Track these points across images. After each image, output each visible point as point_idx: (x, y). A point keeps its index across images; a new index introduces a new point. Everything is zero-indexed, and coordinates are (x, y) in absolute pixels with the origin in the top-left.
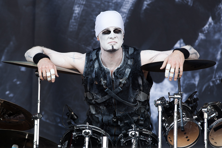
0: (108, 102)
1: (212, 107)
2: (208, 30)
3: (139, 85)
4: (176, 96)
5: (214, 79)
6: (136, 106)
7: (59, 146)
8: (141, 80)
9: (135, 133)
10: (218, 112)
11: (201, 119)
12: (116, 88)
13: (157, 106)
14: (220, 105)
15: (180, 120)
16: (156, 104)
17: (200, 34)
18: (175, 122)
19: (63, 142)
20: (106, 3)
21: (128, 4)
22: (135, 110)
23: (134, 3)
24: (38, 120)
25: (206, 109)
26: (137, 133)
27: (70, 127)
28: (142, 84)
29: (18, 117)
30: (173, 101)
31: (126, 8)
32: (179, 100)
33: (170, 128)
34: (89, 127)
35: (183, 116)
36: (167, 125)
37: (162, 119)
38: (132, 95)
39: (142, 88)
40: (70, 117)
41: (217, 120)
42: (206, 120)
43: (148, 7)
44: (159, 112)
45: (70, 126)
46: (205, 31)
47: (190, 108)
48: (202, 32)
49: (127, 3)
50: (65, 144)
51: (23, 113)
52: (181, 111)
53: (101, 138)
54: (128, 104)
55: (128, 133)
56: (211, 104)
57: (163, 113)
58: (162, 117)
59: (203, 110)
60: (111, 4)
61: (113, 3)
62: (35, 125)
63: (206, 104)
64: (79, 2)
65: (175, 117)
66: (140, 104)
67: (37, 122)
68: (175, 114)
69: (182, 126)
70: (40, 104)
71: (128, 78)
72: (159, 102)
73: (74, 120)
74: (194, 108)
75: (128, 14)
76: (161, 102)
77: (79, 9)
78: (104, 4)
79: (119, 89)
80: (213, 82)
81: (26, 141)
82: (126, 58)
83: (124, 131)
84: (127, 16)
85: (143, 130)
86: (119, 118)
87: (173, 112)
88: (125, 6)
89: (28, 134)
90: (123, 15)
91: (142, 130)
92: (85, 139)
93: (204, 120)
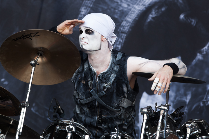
0: (91, 104)
1: (196, 124)
2: (206, 52)
3: (124, 92)
4: (162, 107)
5: (205, 100)
6: (118, 111)
7: (41, 137)
8: (126, 87)
9: (117, 136)
10: (201, 130)
11: (184, 134)
12: (100, 91)
13: (143, 114)
14: (204, 123)
15: (163, 131)
16: (142, 112)
17: (198, 54)
18: (158, 132)
19: (46, 134)
20: (112, 10)
21: (134, 14)
22: (117, 115)
23: (139, 14)
24: (25, 108)
25: (190, 125)
26: (119, 137)
27: (54, 121)
28: (126, 92)
29: (6, 102)
30: (159, 112)
31: (132, 17)
32: (165, 111)
33: (152, 138)
34: (73, 123)
35: (167, 128)
36: (149, 134)
37: (145, 128)
38: (115, 101)
39: (126, 95)
40: (56, 110)
41: (199, 137)
42: (188, 136)
43: (152, 20)
44: (143, 120)
45: (55, 119)
46: (203, 52)
47: (175, 121)
48: (201, 53)
49: (133, 12)
50: (47, 136)
51: (12, 100)
52: (165, 122)
53: (83, 136)
54: (111, 108)
55: (110, 135)
56: (195, 121)
57: (147, 121)
58: (146, 125)
59: (187, 125)
60: (117, 11)
61: (119, 10)
62: (21, 113)
63: (191, 120)
64: (87, 5)
65: (159, 128)
66: (123, 110)
67: (24, 110)
68: (159, 125)
69: (164, 137)
70: (30, 93)
71: (113, 84)
72: (146, 110)
73: (60, 114)
74: (179, 122)
75: (132, 24)
76: (148, 111)
77: (86, 11)
78: (110, 10)
79: (103, 93)
80: (204, 103)
81: (10, 127)
82: (113, 63)
83: (107, 133)
84: (131, 25)
85: (126, 135)
86: (104, 119)
87: (158, 123)
88: (131, 16)
89: (13, 120)
90: (127, 23)
91: (124, 134)
92: (67, 134)
93: (186, 135)
